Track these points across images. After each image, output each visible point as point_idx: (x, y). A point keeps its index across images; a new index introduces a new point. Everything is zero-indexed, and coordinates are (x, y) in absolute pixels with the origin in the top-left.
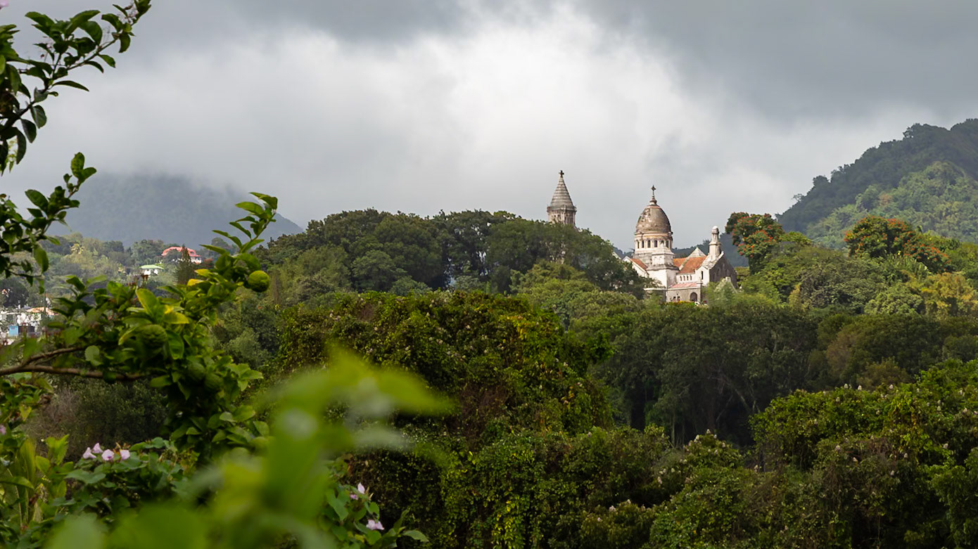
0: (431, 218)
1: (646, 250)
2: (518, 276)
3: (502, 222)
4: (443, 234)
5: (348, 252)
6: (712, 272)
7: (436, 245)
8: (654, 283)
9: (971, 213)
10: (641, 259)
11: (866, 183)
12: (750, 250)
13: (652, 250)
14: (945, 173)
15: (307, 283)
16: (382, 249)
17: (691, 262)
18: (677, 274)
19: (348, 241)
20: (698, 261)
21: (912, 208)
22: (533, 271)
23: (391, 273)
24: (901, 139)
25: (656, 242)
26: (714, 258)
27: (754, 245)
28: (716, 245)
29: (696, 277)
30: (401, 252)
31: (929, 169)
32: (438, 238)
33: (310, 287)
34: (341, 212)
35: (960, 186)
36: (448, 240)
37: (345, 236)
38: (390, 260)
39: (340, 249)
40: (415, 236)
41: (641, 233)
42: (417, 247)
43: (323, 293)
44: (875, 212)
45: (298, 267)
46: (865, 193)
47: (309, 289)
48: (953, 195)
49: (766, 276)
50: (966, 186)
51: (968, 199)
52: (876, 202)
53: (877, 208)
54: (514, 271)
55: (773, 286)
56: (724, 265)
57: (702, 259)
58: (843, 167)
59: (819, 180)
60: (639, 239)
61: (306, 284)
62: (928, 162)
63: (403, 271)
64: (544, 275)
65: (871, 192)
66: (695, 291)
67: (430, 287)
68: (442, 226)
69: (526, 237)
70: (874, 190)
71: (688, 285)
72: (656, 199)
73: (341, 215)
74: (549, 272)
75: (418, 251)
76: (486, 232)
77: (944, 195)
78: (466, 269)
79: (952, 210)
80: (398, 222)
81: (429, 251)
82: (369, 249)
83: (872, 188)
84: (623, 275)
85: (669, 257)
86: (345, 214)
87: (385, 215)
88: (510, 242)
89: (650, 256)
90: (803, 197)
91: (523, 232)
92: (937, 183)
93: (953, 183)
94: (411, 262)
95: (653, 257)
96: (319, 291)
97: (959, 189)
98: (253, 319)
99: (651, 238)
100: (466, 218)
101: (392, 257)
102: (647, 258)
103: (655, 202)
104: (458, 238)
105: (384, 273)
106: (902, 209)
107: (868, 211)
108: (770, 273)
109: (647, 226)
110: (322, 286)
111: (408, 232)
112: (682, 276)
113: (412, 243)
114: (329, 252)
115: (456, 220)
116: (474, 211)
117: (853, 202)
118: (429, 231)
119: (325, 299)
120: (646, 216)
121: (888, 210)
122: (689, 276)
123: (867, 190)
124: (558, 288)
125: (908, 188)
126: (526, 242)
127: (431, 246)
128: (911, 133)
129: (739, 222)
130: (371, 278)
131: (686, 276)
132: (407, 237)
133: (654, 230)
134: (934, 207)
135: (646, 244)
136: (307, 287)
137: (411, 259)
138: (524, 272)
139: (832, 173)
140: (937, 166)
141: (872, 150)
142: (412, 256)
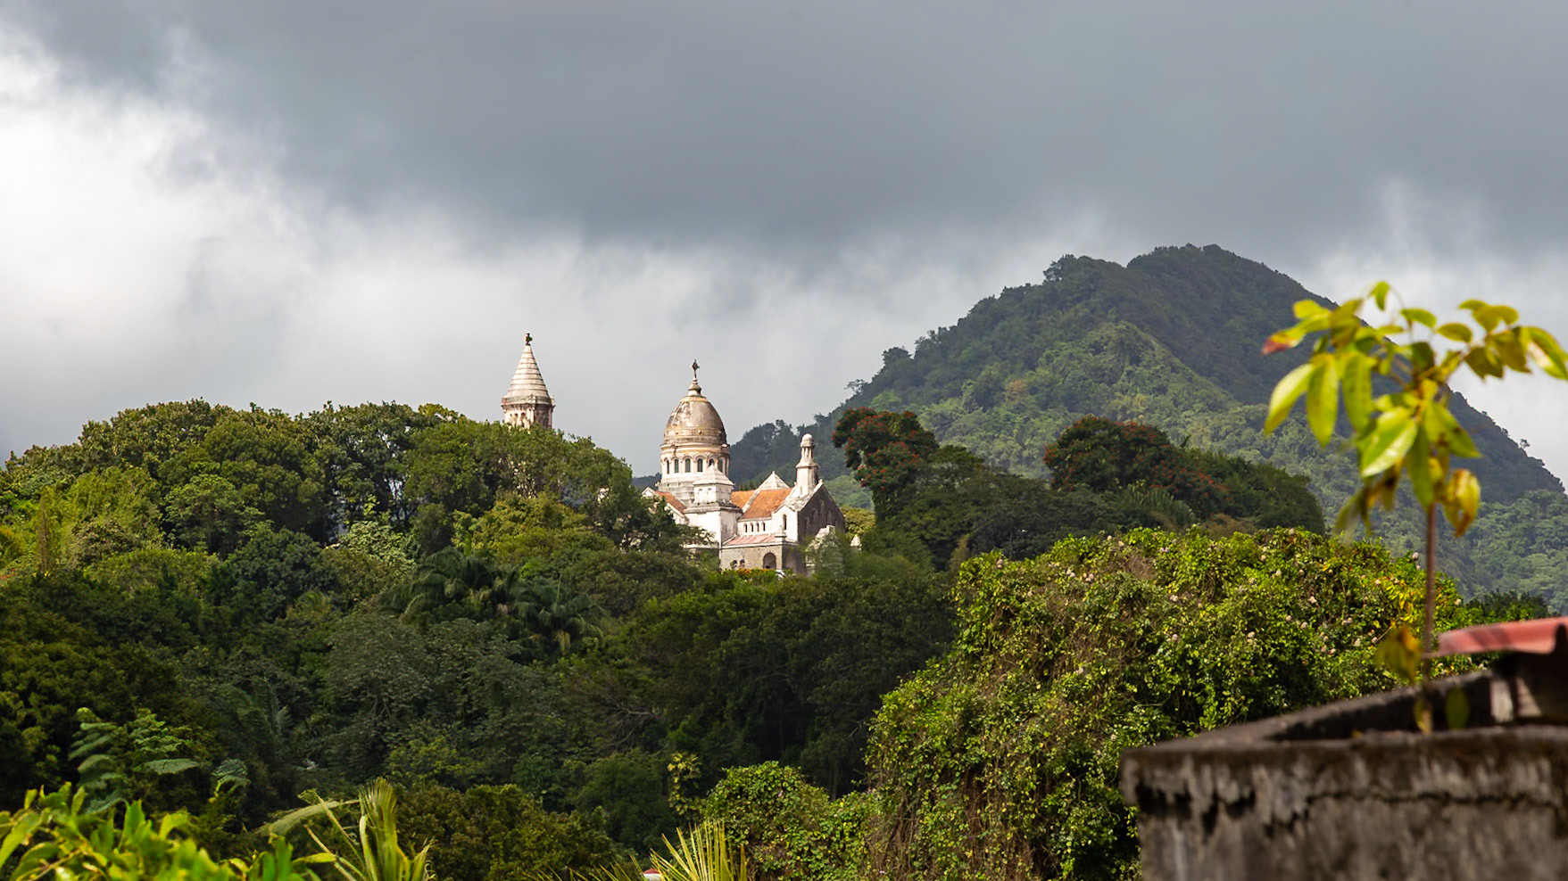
0: (306, 416)
1: (683, 476)
2: (467, 523)
3: (432, 425)
4: (326, 446)
5: (158, 479)
6: (803, 516)
7: (315, 466)
8: (702, 535)
9: (1168, 416)
10: (673, 493)
11: (979, 359)
12: (880, 477)
13: (693, 476)
14: (1121, 343)
15: (93, 535)
16: (217, 472)
17: (763, 498)
18: (738, 519)
19: (156, 458)
20: (777, 499)
21: (1062, 406)
22: (495, 513)
23: (237, 517)
24: (1040, 283)
25: (700, 462)
26: (805, 492)
27: (886, 468)
28: (810, 468)
29: (774, 525)
30: (251, 478)
31: (1094, 336)
32: (317, 452)
33: (98, 540)
34: (142, 406)
35: (1147, 367)
36: (335, 456)
37: (150, 449)
38: (235, 492)
39: (141, 472)
40: (277, 449)
41: (673, 446)
42: (280, 469)
43: (121, 550)
44: (997, 413)
45: (70, 506)
46: (979, 378)
47: (98, 544)
48: (1136, 384)
49: (908, 524)
50: (1158, 367)
51: (1162, 390)
52: (998, 394)
53: (999, 406)
54: (461, 513)
55: (920, 542)
56: (823, 504)
57: (784, 494)
58: (936, 332)
59: (894, 356)
60: (669, 456)
61: (90, 535)
62: (1090, 323)
63: (257, 512)
64: (515, 519)
65: (989, 378)
66: (772, 550)
67: (315, 540)
68: (325, 432)
69: (477, 453)
70: (995, 373)
71: (758, 540)
72: (700, 385)
73: (143, 412)
74: (524, 514)
75: (284, 477)
76: (403, 443)
77: (1120, 382)
78: (368, 509)
79: (1134, 410)
80: (245, 424)
81: (303, 476)
82: (196, 472)
83: (992, 370)
84: (649, 521)
85: (724, 489)
86: (151, 411)
87: (223, 411)
88: (447, 462)
89: (691, 487)
90: (865, 386)
91: (471, 444)
92: (1107, 360)
93: (1136, 361)
94: (270, 497)
95: (696, 489)
96: (115, 549)
97: (1147, 373)
98: (51, 596)
99: (691, 454)
100: (367, 418)
101: (238, 487)
102: (684, 491)
103: (699, 391)
104: (354, 456)
105: (223, 514)
106: (1044, 407)
107: (984, 411)
108: (914, 518)
109: (685, 433)
110: (118, 539)
111: (264, 441)
112: (748, 524)
113: (272, 462)
114: (124, 476)
115: (348, 421)
116: (381, 405)
117: (957, 394)
118: (301, 440)
119: (129, 561)
120: (683, 415)
121: (1019, 409)
122: (760, 523)
123: (983, 373)
124: (543, 543)
125: (1054, 370)
126: (478, 461)
127: (306, 469)
128: (1057, 273)
129: (860, 426)
130: (199, 523)
131: (754, 523)
132: (263, 451)
133: (697, 440)
134: (1101, 404)
135: (682, 465)
136: (92, 541)
137: (270, 490)
138: (477, 515)
139: (917, 342)
140: (1107, 331)
141: (988, 302)
142: (271, 485)
